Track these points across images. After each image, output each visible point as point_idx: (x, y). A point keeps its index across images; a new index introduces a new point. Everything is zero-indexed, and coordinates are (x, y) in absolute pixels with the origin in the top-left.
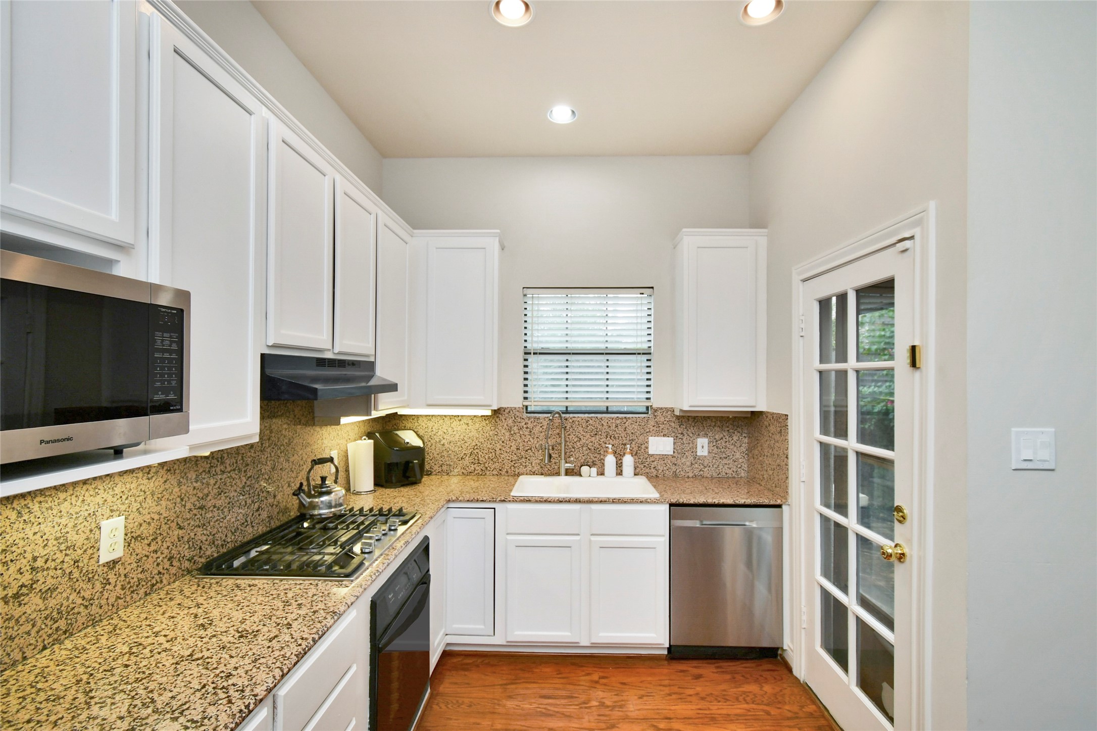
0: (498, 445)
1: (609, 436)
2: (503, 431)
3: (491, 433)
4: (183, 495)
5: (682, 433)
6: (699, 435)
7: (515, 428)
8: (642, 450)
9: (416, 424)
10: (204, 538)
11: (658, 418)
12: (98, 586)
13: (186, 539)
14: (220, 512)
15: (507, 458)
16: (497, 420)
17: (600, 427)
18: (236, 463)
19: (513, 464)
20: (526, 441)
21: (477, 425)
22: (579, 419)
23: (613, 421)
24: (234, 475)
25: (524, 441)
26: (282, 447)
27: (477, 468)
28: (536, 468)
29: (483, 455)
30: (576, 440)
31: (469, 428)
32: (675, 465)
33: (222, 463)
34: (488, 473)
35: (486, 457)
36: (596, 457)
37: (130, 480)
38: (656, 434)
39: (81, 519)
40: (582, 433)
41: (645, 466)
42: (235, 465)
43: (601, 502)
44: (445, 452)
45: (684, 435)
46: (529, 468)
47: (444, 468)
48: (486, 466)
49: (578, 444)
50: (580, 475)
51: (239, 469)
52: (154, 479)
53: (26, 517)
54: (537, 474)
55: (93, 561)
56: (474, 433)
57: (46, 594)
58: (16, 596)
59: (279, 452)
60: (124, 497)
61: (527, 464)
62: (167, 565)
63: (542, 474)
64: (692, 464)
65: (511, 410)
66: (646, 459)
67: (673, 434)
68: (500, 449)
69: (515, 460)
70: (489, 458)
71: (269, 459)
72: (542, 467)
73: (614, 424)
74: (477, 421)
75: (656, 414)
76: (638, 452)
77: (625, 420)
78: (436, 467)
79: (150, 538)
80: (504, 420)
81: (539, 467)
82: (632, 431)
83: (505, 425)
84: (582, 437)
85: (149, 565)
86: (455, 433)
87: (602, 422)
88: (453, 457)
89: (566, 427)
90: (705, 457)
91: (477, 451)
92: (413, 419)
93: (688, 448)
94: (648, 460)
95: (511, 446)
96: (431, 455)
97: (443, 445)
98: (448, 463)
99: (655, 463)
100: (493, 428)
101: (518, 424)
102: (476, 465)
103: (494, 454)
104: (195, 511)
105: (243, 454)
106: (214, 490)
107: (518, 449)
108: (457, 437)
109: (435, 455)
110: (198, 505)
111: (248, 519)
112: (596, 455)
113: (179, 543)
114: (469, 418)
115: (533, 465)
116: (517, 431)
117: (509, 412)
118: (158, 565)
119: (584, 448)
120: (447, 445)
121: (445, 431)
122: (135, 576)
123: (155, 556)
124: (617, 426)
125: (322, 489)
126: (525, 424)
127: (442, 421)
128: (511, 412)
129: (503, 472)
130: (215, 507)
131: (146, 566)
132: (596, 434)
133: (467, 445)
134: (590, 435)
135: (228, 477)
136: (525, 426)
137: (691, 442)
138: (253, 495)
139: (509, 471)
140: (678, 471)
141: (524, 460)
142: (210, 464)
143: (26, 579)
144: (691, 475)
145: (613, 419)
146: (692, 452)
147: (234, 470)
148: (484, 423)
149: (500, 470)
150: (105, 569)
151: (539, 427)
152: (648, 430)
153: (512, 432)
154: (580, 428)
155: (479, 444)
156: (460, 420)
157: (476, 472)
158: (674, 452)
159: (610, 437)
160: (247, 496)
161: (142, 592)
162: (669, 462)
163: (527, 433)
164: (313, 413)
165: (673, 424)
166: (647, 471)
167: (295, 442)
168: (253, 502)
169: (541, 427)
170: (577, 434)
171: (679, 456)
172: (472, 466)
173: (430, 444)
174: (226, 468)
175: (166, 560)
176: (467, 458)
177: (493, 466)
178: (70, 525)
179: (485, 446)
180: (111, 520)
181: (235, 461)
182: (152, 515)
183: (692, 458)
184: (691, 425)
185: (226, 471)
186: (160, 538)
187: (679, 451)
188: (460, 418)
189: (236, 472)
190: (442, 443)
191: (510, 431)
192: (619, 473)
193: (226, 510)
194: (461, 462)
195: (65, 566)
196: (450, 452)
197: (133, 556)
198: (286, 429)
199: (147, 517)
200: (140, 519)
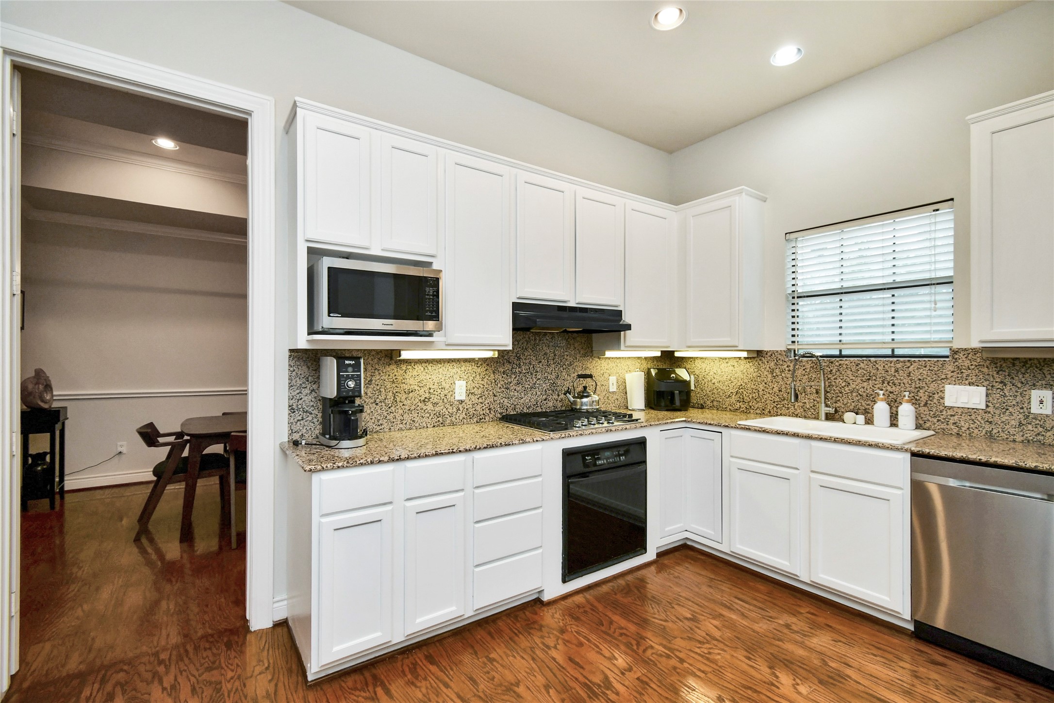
0: (761, 386)
1: (886, 382)
2: (766, 373)
3: (754, 374)
4: (496, 379)
5: (1001, 382)
6: (1034, 385)
7: (777, 371)
8: (935, 401)
9: (693, 365)
10: (509, 405)
11: (960, 361)
12: (455, 410)
13: (498, 402)
14: (519, 394)
15: (770, 398)
16: (760, 363)
17: (874, 371)
18: (529, 369)
19: (775, 404)
20: (788, 383)
21: (742, 367)
22: (847, 362)
23: (892, 365)
24: (527, 376)
25: (786, 384)
26: (564, 366)
27: (742, 406)
28: (799, 411)
29: (747, 395)
30: (843, 384)
31: (735, 369)
32: (991, 423)
33: (519, 367)
34: (752, 411)
35: (750, 397)
36: (869, 405)
37: (468, 365)
38: (957, 382)
39: (447, 378)
40: (852, 378)
41: (938, 421)
43: (821, 439)
44: (715, 390)
45: (1005, 385)
46: (792, 410)
47: (715, 403)
48: (750, 404)
49: (847, 389)
50: (843, 421)
51: (531, 373)
53: (426, 371)
54: (799, 417)
55: (452, 398)
56: (739, 374)
57: (435, 404)
58: (424, 401)
59: (562, 368)
60: (466, 373)
61: (789, 406)
62: (488, 412)
63: (805, 417)
64: (1020, 424)
65: (773, 353)
66: (941, 412)
67: (985, 383)
68: (763, 390)
69: (777, 401)
70: (753, 397)
71: (553, 371)
72: (805, 411)
73: (893, 369)
74: (742, 363)
75: (957, 356)
76: (929, 402)
77: (908, 364)
78: (708, 403)
79: (479, 396)
80: (766, 363)
81: (802, 410)
82: (920, 377)
83: (768, 368)
84: (851, 382)
85: (478, 408)
86: (723, 374)
87: (877, 366)
88: (721, 395)
89: (831, 370)
90: (1047, 416)
91: (742, 390)
92: (691, 361)
93: (1014, 402)
94: (944, 413)
95: (773, 388)
96: (705, 391)
97: (714, 384)
98: (718, 399)
99: (956, 417)
100: (756, 370)
101: (780, 366)
102: (741, 403)
103: (757, 394)
104: (503, 389)
105: (534, 365)
106: (514, 381)
107: (780, 391)
108: (725, 377)
109: (708, 392)
110: (504, 387)
111: (538, 403)
112: (869, 402)
113: (494, 403)
114: (735, 361)
115: (796, 407)
116: (779, 374)
117: (771, 355)
118: (483, 410)
119: (854, 394)
120: (717, 384)
121: (716, 372)
122: (472, 411)
123: (482, 405)
124: (897, 371)
125: (584, 394)
126: (787, 367)
127: (713, 363)
128: (773, 355)
129: (766, 412)
130: (515, 390)
131: (477, 409)
132: (869, 379)
133: (733, 384)
134: (862, 380)
135: (524, 376)
136: (787, 369)
137: (1018, 394)
138: (542, 390)
139: (772, 412)
140: (995, 431)
141: (786, 402)
143: (427, 395)
144: (1019, 438)
145: (891, 362)
146: (1022, 408)
148: (748, 365)
149: (763, 410)
150: (458, 403)
151: (802, 370)
152: (944, 377)
153: (774, 375)
154: (849, 372)
155: (744, 385)
156: (727, 363)
157: (741, 409)
158: (987, 406)
159: (888, 383)
160: (537, 390)
161: (475, 420)
162: (979, 418)
163: (789, 376)
164: (592, 348)
165: (985, 370)
166: (942, 427)
167: (575, 364)
168: (541, 394)
169: (804, 370)
170: (845, 378)
171: (998, 412)
172: (738, 403)
173: (703, 383)
175: (487, 409)
176: (733, 396)
177: (757, 406)
178: (443, 379)
179: (749, 386)
180: (460, 381)
182: (480, 385)
183: (1021, 416)
184: (1018, 371)
185: (522, 372)
186: (483, 397)
187: (997, 405)
188: (727, 360)
189: (529, 374)
190: (713, 382)
191: (772, 374)
192: (894, 423)
193: (523, 394)
194: (728, 399)
195: (441, 396)
196: (719, 390)
197: (471, 402)
198: (567, 356)
199: (477, 385)
200: (474, 385)
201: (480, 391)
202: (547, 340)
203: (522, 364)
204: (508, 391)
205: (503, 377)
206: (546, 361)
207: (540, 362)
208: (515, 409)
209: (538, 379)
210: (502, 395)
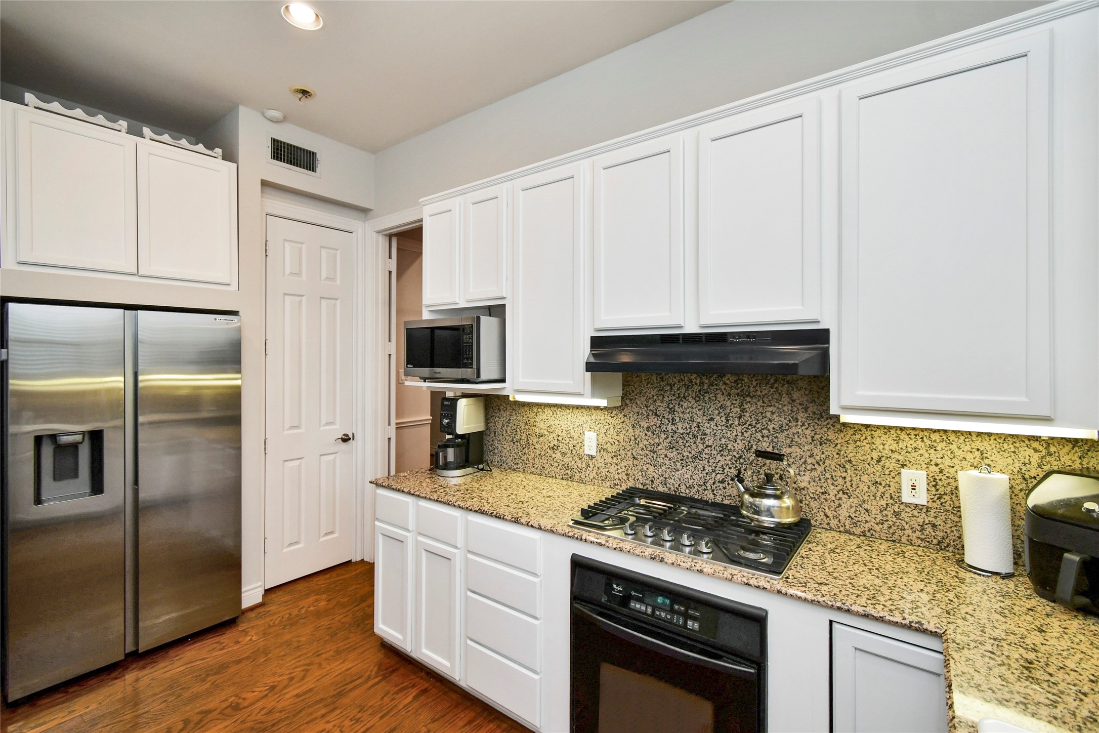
4: (636, 436)
12: (584, 465)
13: (640, 468)
14: (672, 463)
24: (687, 439)
37: (600, 414)
39: (576, 426)
42: (689, 430)
51: (693, 434)
52: (615, 418)
53: (555, 415)
55: (581, 450)
57: (564, 454)
58: (553, 448)
60: (597, 423)
62: (625, 477)
79: (613, 454)
104: (647, 452)
105: (699, 423)
106: (665, 443)
110: (649, 449)
111: (708, 485)
113: (633, 468)
122: (604, 472)
123: (617, 467)
130: (666, 456)
131: (611, 470)
135: (681, 438)
138: (714, 465)
142: (661, 421)
143: (556, 442)
147: (688, 434)
150: (588, 458)
161: (608, 484)
174: (678, 429)
175: (624, 474)
178: (572, 427)
180: (589, 432)
181: (688, 427)
182: (614, 441)
185: (678, 431)
186: (619, 457)
189: (690, 436)
195: (570, 446)
197: (602, 460)
198: (773, 413)
199: (611, 440)
200: (606, 439)
201: (614, 449)
202: (725, 384)
203: (677, 419)
204: (655, 456)
205: (646, 435)
206: (723, 419)
207: (712, 419)
208: (666, 484)
209: (707, 446)
210: (645, 459)
